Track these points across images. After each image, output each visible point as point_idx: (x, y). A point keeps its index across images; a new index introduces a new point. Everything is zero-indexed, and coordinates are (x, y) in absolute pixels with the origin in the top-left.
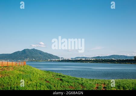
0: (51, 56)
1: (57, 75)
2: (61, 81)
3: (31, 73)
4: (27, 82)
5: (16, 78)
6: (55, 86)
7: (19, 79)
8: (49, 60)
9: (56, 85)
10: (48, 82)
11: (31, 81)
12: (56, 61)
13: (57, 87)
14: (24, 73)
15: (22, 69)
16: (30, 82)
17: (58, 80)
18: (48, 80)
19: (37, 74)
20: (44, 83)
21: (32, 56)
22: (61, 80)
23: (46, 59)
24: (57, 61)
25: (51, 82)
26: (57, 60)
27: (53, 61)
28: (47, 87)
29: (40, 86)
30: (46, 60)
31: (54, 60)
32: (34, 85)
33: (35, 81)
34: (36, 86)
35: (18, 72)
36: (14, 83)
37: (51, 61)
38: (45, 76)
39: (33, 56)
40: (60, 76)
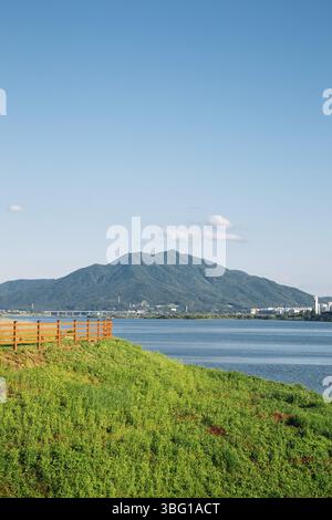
0: (264, 290)
1: (276, 396)
2: (290, 430)
3: (132, 379)
4: (109, 431)
5: (54, 405)
6: (253, 457)
7: (67, 412)
8: (253, 312)
9: (263, 453)
10: (218, 431)
11: (129, 421)
12: (293, 316)
13: (269, 463)
14: (96, 381)
15: (88, 359)
16: (121, 431)
17: (274, 420)
18: (218, 421)
19: (167, 385)
20: (199, 434)
21: (166, 291)
22: (293, 422)
23: (238, 308)
24: (300, 314)
25: (237, 435)
26: (297, 311)
27: (279, 317)
28: (213, 459)
29: (175, 453)
30: (239, 314)
31: (281, 310)
32: (142, 447)
33: (151, 425)
34: (154, 450)
35: (68, 376)
36: (44, 430)
37: (264, 317)
38: (207, 401)
39: (170, 288)
40: (290, 400)
